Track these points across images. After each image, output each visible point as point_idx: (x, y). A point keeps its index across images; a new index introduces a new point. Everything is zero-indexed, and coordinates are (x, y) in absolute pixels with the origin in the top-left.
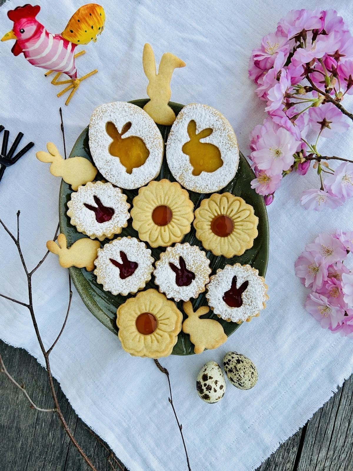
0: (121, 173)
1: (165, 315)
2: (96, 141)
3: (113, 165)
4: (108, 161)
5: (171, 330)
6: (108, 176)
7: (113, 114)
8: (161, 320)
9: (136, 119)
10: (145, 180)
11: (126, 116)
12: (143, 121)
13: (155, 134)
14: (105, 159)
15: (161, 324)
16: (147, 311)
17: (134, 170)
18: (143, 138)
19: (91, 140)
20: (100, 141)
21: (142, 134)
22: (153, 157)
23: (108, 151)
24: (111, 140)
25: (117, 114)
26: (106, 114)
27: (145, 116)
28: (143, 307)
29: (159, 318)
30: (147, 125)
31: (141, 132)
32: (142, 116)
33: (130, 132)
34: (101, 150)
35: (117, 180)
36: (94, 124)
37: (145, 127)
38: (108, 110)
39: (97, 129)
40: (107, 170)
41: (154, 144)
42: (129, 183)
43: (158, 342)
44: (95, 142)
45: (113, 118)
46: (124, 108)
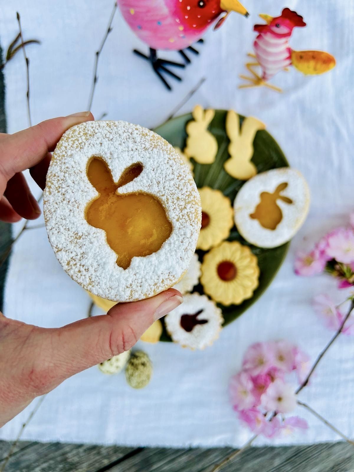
0: (104, 263)
2: (60, 189)
3: (91, 245)
4: (80, 234)
6: (74, 267)
7: (108, 142)
9: (154, 158)
10: (156, 284)
11: (134, 149)
12: (168, 166)
13: (189, 193)
14: (74, 230)
17: (136, 261)
18: (164, 198)
19: (50, 187)
20: (70, 191)
21: (162, 190)
22: (181, 238)
23: (83, 215)
24: (93, 194)
25: (117, 144)
26: (93, 141)
27: (174, 157)
30: (175, 173)
31: (161, 186)
32: (167, 156)
33: (139, 184)
34: (67, 211)
35: (93, 280)
36: (64, 156)
37: (171, 177)
38: (99, 134)
39: (67, 165)
40: (74, 254)
41: (185, 212)
42: (121, 289)
44: (59, 192)
45: (106, 150)
46: (131, 134)
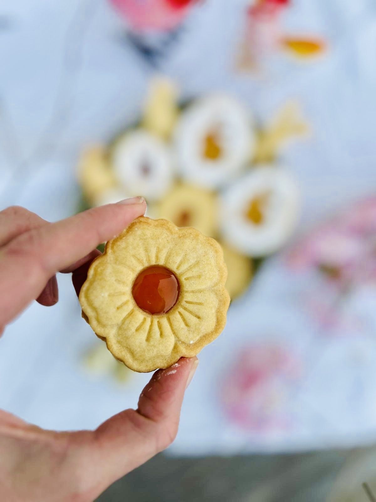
1: (199, 306)
5: (186, 341)
8: (185, 309)
15: (178, 316)
16: (177, 272)
28: (178, 260)
29: (187, 302)
43: (148, 339)
